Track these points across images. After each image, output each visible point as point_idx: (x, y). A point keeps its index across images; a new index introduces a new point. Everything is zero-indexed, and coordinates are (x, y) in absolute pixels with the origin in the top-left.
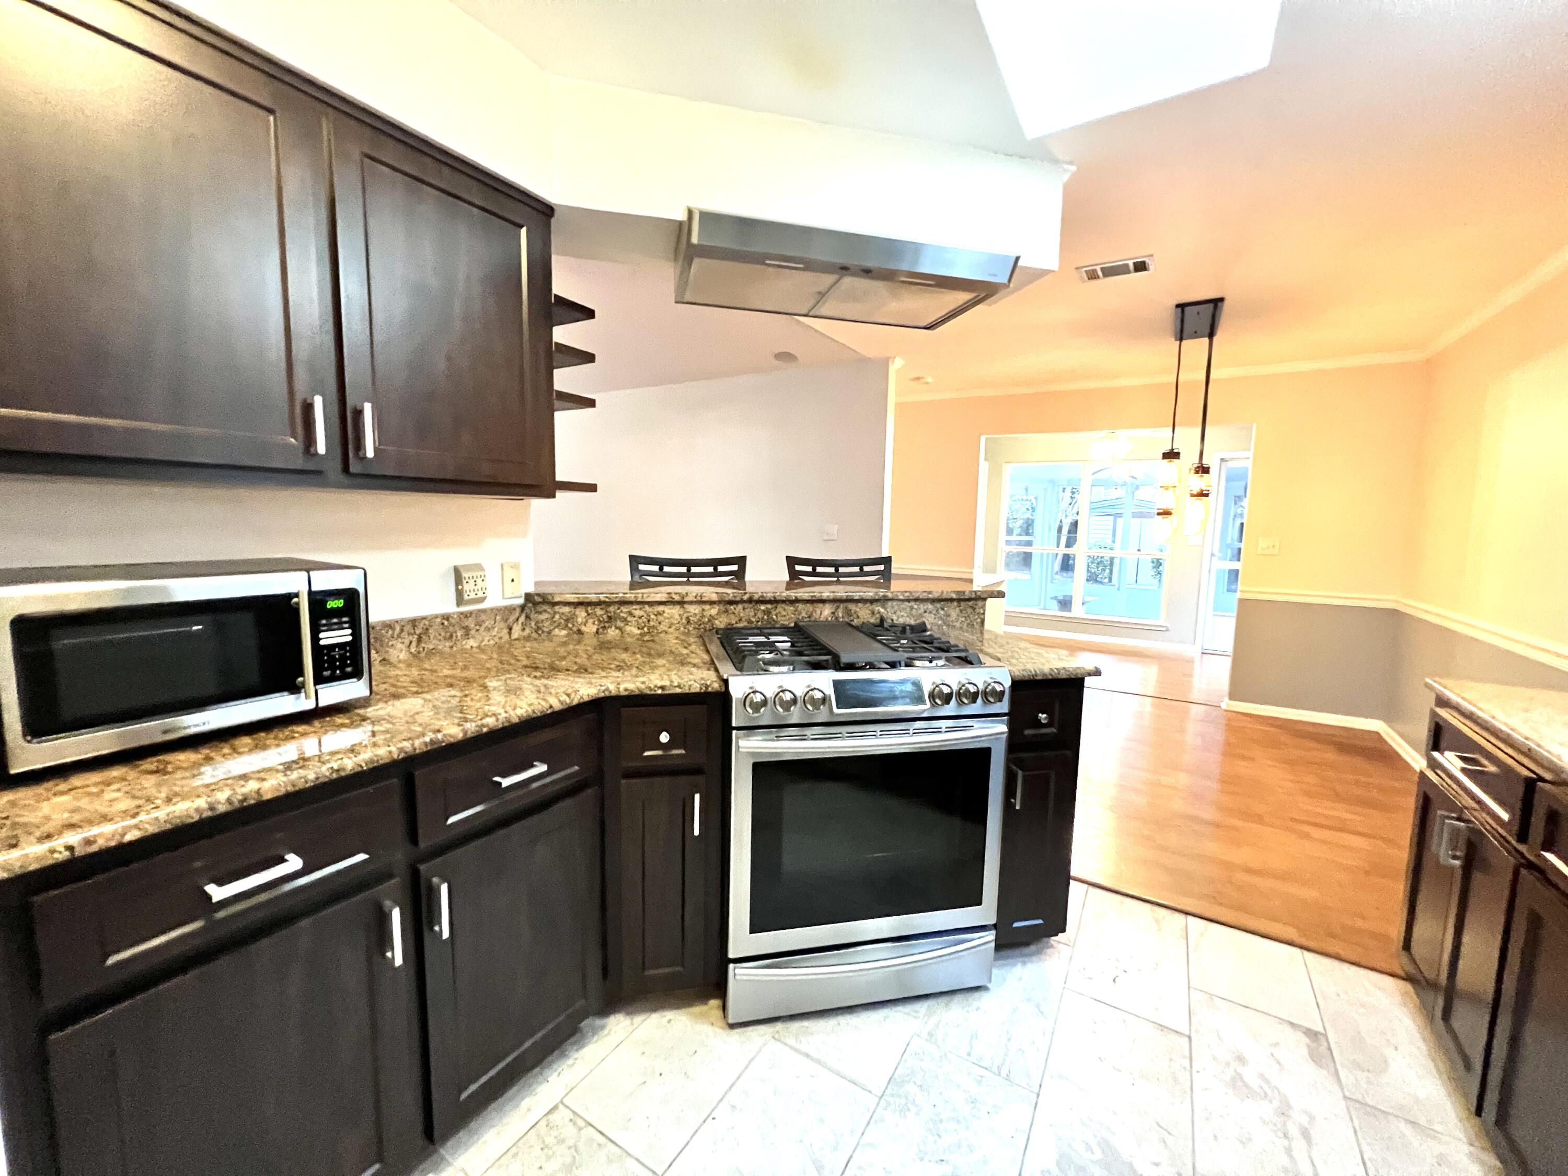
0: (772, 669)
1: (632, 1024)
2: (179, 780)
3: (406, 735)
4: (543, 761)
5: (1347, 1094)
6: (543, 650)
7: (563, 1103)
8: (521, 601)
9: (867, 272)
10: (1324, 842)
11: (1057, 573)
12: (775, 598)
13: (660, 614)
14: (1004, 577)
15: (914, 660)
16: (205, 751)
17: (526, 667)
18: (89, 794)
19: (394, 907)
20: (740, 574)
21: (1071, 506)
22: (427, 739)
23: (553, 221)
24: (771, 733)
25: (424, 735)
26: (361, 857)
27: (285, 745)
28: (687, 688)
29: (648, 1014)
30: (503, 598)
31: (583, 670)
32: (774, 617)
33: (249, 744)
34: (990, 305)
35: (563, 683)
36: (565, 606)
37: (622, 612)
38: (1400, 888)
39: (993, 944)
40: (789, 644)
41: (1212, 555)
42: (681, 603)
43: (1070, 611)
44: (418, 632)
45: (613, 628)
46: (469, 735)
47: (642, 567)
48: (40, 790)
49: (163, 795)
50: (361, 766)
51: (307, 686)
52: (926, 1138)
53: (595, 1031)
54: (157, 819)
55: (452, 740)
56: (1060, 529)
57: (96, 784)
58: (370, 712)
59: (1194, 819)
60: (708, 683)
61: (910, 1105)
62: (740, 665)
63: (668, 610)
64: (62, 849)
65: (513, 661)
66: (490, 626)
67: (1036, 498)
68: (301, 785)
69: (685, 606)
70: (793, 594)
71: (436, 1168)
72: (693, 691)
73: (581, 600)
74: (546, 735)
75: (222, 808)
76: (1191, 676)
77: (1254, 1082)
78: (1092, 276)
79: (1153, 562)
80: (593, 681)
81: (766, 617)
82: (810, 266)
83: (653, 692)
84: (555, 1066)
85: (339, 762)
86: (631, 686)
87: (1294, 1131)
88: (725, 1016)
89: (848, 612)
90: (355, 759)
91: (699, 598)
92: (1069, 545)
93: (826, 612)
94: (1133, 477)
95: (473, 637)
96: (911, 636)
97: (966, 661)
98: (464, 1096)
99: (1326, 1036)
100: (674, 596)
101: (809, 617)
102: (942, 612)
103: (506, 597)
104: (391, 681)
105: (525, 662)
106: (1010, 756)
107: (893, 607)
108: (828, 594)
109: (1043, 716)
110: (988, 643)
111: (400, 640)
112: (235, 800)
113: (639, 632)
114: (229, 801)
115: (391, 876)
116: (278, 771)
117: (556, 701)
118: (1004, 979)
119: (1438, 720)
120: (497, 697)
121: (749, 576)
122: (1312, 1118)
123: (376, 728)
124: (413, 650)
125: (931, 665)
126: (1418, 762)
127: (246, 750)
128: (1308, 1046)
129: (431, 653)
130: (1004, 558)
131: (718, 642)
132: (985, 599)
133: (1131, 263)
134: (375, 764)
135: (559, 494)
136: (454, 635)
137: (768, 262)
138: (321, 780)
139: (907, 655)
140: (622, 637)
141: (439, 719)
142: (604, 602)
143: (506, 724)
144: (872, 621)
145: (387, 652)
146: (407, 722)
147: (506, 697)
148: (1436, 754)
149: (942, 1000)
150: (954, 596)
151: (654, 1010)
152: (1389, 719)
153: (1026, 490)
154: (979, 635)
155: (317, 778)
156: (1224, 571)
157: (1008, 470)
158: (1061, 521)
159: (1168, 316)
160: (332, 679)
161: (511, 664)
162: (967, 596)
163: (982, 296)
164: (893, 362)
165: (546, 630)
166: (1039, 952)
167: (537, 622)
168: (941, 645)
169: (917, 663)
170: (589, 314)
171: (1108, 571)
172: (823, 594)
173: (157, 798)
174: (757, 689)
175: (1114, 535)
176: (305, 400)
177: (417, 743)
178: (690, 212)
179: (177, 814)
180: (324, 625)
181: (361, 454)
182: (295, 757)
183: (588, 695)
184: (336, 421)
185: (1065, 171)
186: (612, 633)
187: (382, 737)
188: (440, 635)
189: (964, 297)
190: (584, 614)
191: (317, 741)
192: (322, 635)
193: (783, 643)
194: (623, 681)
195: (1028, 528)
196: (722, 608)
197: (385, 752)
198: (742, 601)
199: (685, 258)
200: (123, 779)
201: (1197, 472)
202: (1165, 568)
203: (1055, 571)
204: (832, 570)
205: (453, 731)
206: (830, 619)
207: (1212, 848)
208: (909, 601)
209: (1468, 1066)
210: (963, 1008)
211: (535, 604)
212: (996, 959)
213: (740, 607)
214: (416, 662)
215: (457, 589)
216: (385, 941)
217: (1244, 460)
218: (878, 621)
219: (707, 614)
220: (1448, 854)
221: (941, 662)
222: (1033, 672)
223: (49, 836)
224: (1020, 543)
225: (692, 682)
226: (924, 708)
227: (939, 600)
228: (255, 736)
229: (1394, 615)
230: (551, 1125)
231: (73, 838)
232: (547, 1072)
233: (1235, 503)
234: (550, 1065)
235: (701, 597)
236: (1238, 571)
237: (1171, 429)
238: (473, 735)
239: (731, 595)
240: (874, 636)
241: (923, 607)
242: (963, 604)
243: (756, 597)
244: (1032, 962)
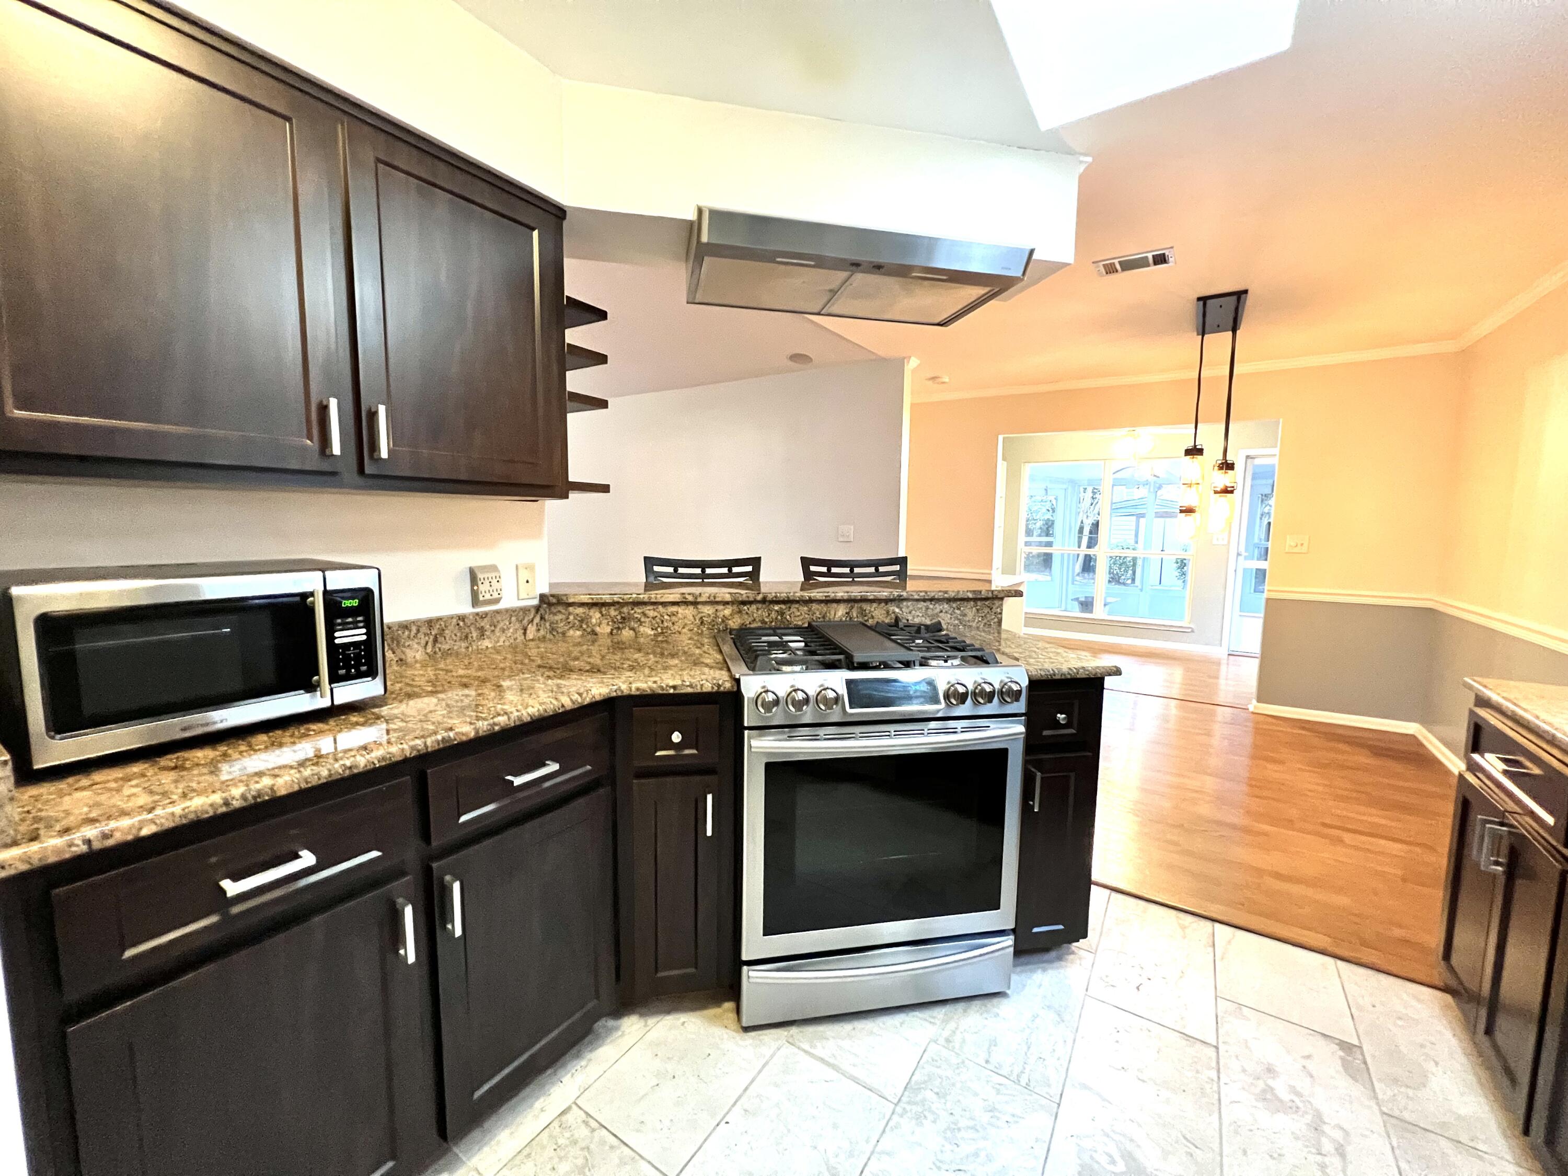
0: (785, 668)
1: (646, 1026)
2: (198, 778)
3: (417, 733)
4: (555, 760)
5: (1385, 1109)
6: (557, 651)
7: (576, 1104)
8: (536, 602)
9: (878, 268)
10: (1356, 848)
11: (1078, 575)
12: (788, 597)
13: (674, 615)
14: (1022, 578)
15: (929, 659)
16: (223, 748)
17: (539, 666)
18: (111, 790)
19: (407, 904)
20: (754, 575)
21: (1092, 507)
22: (439, 737)
23: (565, 223)
24: (784, 733)
25: (435, 733)
26: (375, 854)
27: (300, 743)
28: (699, 687)
29: (660, 1017)
30: (518, 599)
31: (595, 670)
32: (788, 617)
33: (265, 742)
34: (1005, 300)
35: (575, 682)
36: (579, 607)
37: (635, 612)
38: (1438, 896)
39: (1012, 949)
40: (803, 644)
41: (1239, 554)
42: (695, 604)
43: (1091, 612)
44: (433, 633)
45: (627, 629)
46: (481, 733)
47: (656, 568)
48: (63, 785)
49: (180, 791)
50: (373, 763)
51: (322, 684)
52: (943, 1146)
53: (610, 1031)
54: (173, 814)
55: (464, 738)
56: (1081, 530)
57: (116, 780)
58: (385, 710)
59: (1219, 823)
60: (720, 682)
61: (926, 1113)
62: (753, 665)
63: (681, 610)
64: (80, 843)
65: (527, 661)
66: (505, 627)
67: (1056, 499)
68: (315, 782)
69: (699, 607)
70: (806, 595)
71: (450, 1167)
72: (704, 690)
73: (595, 601)
74: (560, 734)
75: (237, 804)
76: (1217, 678)
77: (1285, 1096)
78: (1110, 269)
79: (1177, 563)
80: (605, 680)
81: (779, 617)
82: (821, 262)
83: (665, 692)
84: (569, 1066)
85: (352, 759)
86: (643, 686)
87: (1328, 1147)
88: (739, 1019)
89: (862, 612)
90: (368, 757)
91: (712, 598)
92: (1090, 546)
93: (840, 612)
94: (1155, 476)
95: (489, 638)
96: (927, 635)
97: (982, 661)
98: (477, 1094)
99: (1360, 1047)
100: (687, 596)
101: (824, 617)
102: (958, 612)
103: (520, 598)
104: (407, 681)
105: (539, 662)
106: (1028, 758)
107: (908, 607)
108: (842, 594)
109: (1061, 717)
110: (1006, 643)
111: (416, 640)
112: (250, 797)
113: (652, 633)
114: (244, 797)
115: (403, 874)
116: (291, 767)
117: (568, 699)
118: (1024, 986)
119: (1476, 720)
120: (510, 696)
121: (763, 577)
122: (1346, 1133)
123: (392, 726)
124: (429, 650)
125: (946, 664)
126: (1456, 765)
127: (262, 747)
128: (1342, 1059)
129: (447, 654)
130: (1023, 560)
131: (731, 642)
132: (1002, 599)
133: (1150, 256)
134: (388, 762)
135: (574, 496)
136: (470, 635)
137: (779, 259)
138: (334, 778)
139: (922, 654)
140: (636, 637)
141: (451, 718)
142: (618, 603)
143: (518, 723)
144: (887, 621)
145: (403, 653)
146: (421, 721)
147: (521, 696)
148: (1476, 757)
149: (960, 1006)
150: (970, 595)
151: (668, 1012)
152: (1426, 720)
153: (1046, 490)
154: (996, 635)
155: (330, 775)
156: (1252, 569)
157: (1027, 470)
158: (1082, 522)
159: (1190, 310)
160: (348, 678)
161: (525, 664)
162: (984, 595)
163: (996, 290)
164: (908, 362)
165: (560, 630)
166: (1060, 958)
167: (551, 623)
168: (957, 645)
169: (933, 663)
170: (602, 315)
171: (1130, 572)
172: (837, 594)
173: (172, 793)
174: (769, 689)
175: (1136, 535)
176: (321, 402)
177: (429, 741)
178: (700, 211)
179: (192, 809)
180: (339, 624)
181: (376, 454)
182: (311, 754)
183: (600, 695)
184: (351, 422)
185: (1081, 162)
186: (627, 634)
187: (396, 735)
188: (456, 635)
189: (977, 292)
190: (598, 615)
191: (332, 739)
192: (337, 634)
193: (797, 643)
194: (634, 681)
195: (1048, 528)
196: (735, 607)
197: (398, 750)
198: (755, 602)
199: (695, 257)
200: (143, 775)
201: (1221, 468)
202: (1189, 569)
203: (1076, 574)
204: (847, 570)
205: (465, 729)
206: (844, 619)
207: (1242, 853)
208: (924, 600)
209: (1513, 1081)
210: (981, 1014)
211: (550, 605)
212: (1015, 966)
213: (754, 607)
214: (432, 662)
215: (472, 589)
216: (398, 938)
217: (1270, 457)
218: (893, 621)
219: (721, 614)
220: (1489, 859)
221: (956, 662)
222: (1052, 672)
223: (67, 830)
224: (1040, 544)
225: (704, 682)
226: (940, 708)
227: (955, 600)
228: (271, 734)
229: (1429, 616)
230: (564, 1126)
231: (91, 832)
232: (561, 1072)
233: (1262, 501)
234: (564, 1065)
235: (715, 597)
236: (1265, 570)
237: (1194, 425)
238: (485, 734)
239: (744, 596)
240: (888, 636)
241: (938, 607)
242: (979, 603)
243: (770, 597)
244: (1052, 968)
